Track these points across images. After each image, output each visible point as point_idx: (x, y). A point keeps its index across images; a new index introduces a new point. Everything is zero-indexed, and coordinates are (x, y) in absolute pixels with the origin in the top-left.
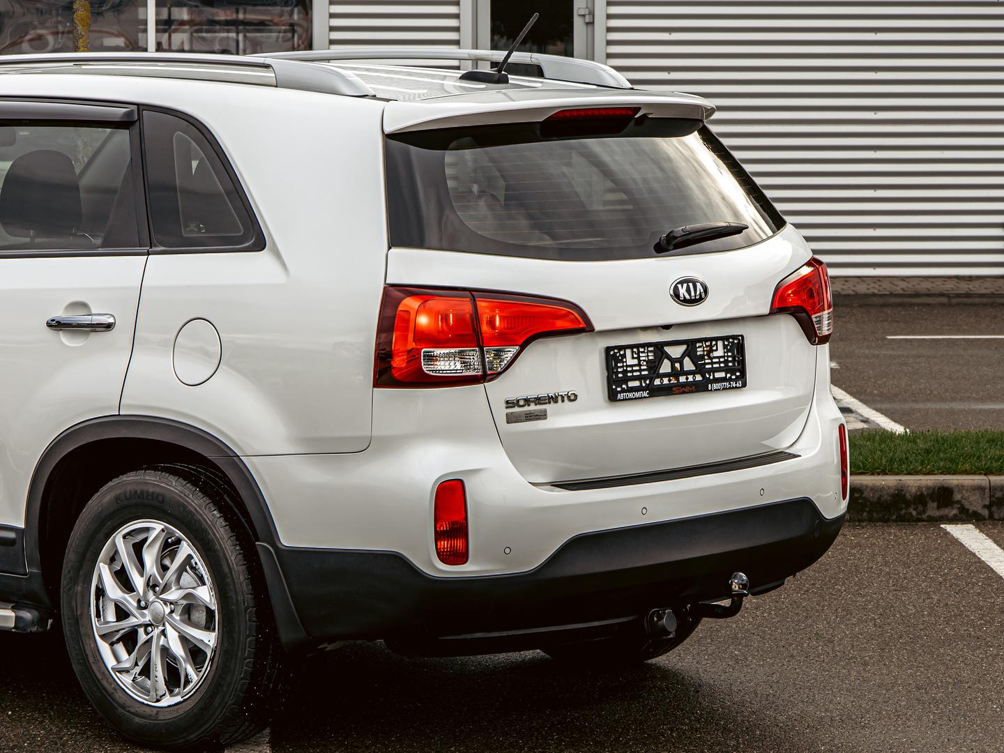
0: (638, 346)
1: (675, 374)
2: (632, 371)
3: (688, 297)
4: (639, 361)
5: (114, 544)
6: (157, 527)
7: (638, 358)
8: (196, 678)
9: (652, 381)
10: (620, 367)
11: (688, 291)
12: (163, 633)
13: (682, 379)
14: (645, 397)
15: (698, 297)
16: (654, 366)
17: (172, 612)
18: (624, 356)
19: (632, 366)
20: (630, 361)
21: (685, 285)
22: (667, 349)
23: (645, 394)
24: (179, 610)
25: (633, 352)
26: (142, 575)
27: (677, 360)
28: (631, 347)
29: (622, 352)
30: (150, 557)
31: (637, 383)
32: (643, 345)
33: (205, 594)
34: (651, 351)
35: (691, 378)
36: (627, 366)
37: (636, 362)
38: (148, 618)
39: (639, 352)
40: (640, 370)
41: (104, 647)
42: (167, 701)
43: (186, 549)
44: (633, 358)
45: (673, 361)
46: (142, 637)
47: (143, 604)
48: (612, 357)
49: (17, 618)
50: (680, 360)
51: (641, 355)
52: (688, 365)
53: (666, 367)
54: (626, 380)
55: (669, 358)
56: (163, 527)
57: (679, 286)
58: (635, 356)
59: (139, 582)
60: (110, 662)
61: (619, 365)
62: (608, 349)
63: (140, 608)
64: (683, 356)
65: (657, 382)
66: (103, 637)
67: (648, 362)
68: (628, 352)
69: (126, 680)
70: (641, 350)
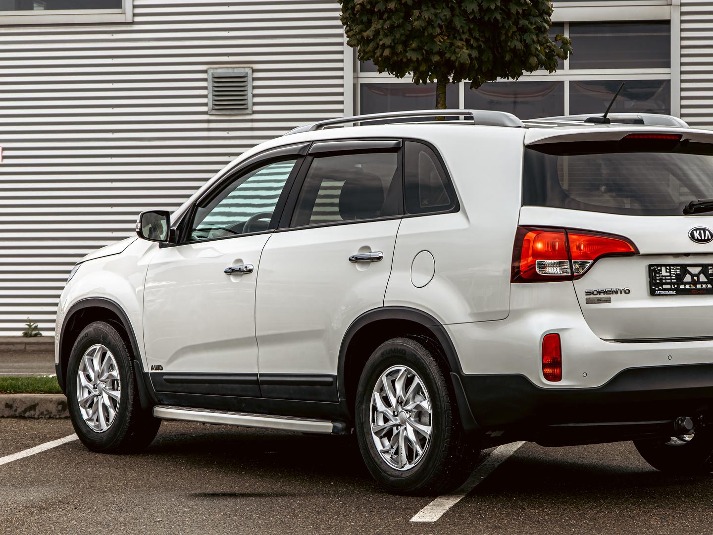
0: (670, 265)
1: (694, 283)
2: (666, 279)
3: (700, 238)
4: (671, 274)
5: (382, 381)
6: (403, 368)
7: (670, 272)
8: (421, 452)
9: (679, 285)
10: (658, 276)
11: (700, 234)
12: (405, 429)
13: (699, 286)
14: (673, 295)
15: (706, 238)
16: (680, 278)
17: (410, 416)
18: (661, 270)
19: (665, 276)
20: (664, 273)
21: (698, 232)
22: (690, 269)
23: (674, 292)
24: (414, 414)
25: (666, 269)
26: (395, 397)
27: (695, 275)
28: (665, 265)
29: (659, 268)
30: (399, 386)
31: (669, 286)
32: (673, 265)
33: (426, 405)
34: (678, 269)
35: (704, 286)
36: (662, 276)
37: (668, 274)
38: (398, 422)
39: (670, 269)
40: (671, 279)
41: (376, 439)
42: (408, 467)
43: (417, 380)
44: (667, 272)
45: (692, 276)
46: (395, 431)
47: (396, 413)
48: (653, 271)
49: (334, 427)
50: (698, 275)
51: (672, 270)
52: (703, 278)
53: (688, 278)
54: (662, 284)
55: (690, 273)
56: (405, 368)
57: (695, 232)
58: (668, 271)
59: (393, 401)
60: (379, 447)
61: (657, 275)
62: (650, 266)
63: (394, 416)
64: (700, 273)
65: (682, 287)
66: (376, 433)
67: (677, 275)
68: (663, 269)
69: (387, 457)
70: (672, 268)
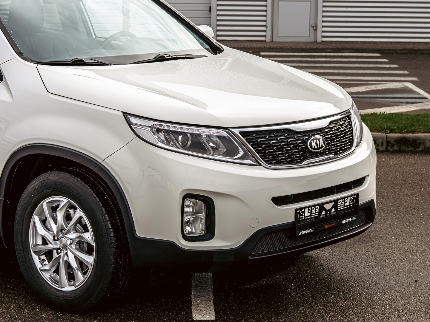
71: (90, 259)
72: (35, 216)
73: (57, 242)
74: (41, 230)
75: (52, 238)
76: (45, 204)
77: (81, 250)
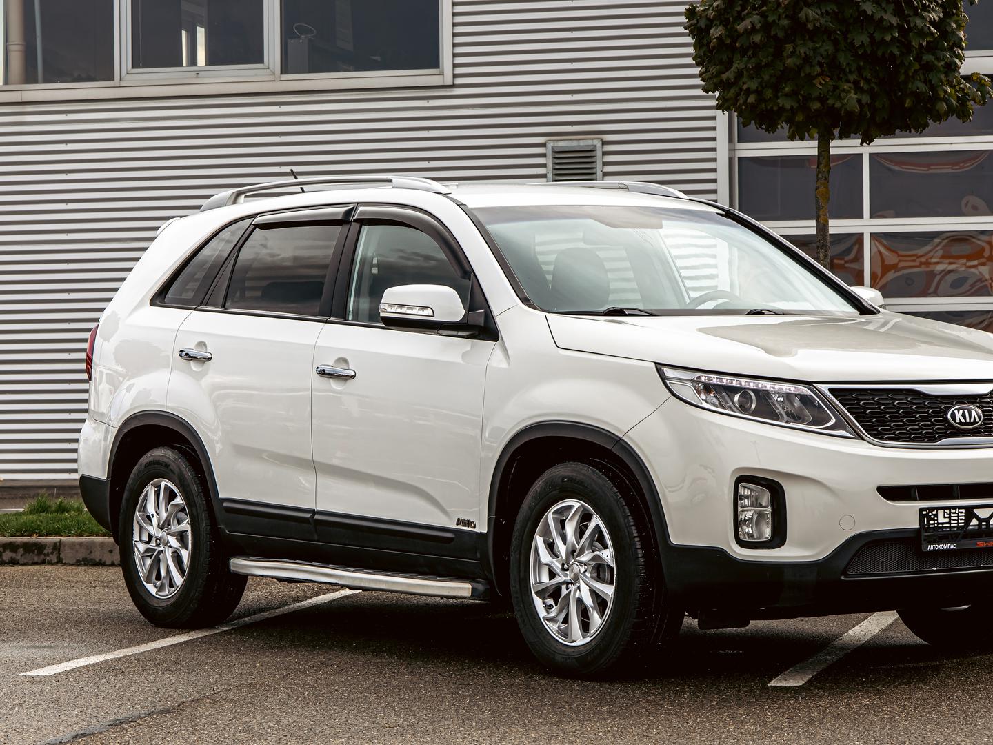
71: (608, 590)
72: (538, 536)
73: (568, 572)
74: (545, 557)
75: (561, 567)
76: (550, 517)
77: (599, 579)
